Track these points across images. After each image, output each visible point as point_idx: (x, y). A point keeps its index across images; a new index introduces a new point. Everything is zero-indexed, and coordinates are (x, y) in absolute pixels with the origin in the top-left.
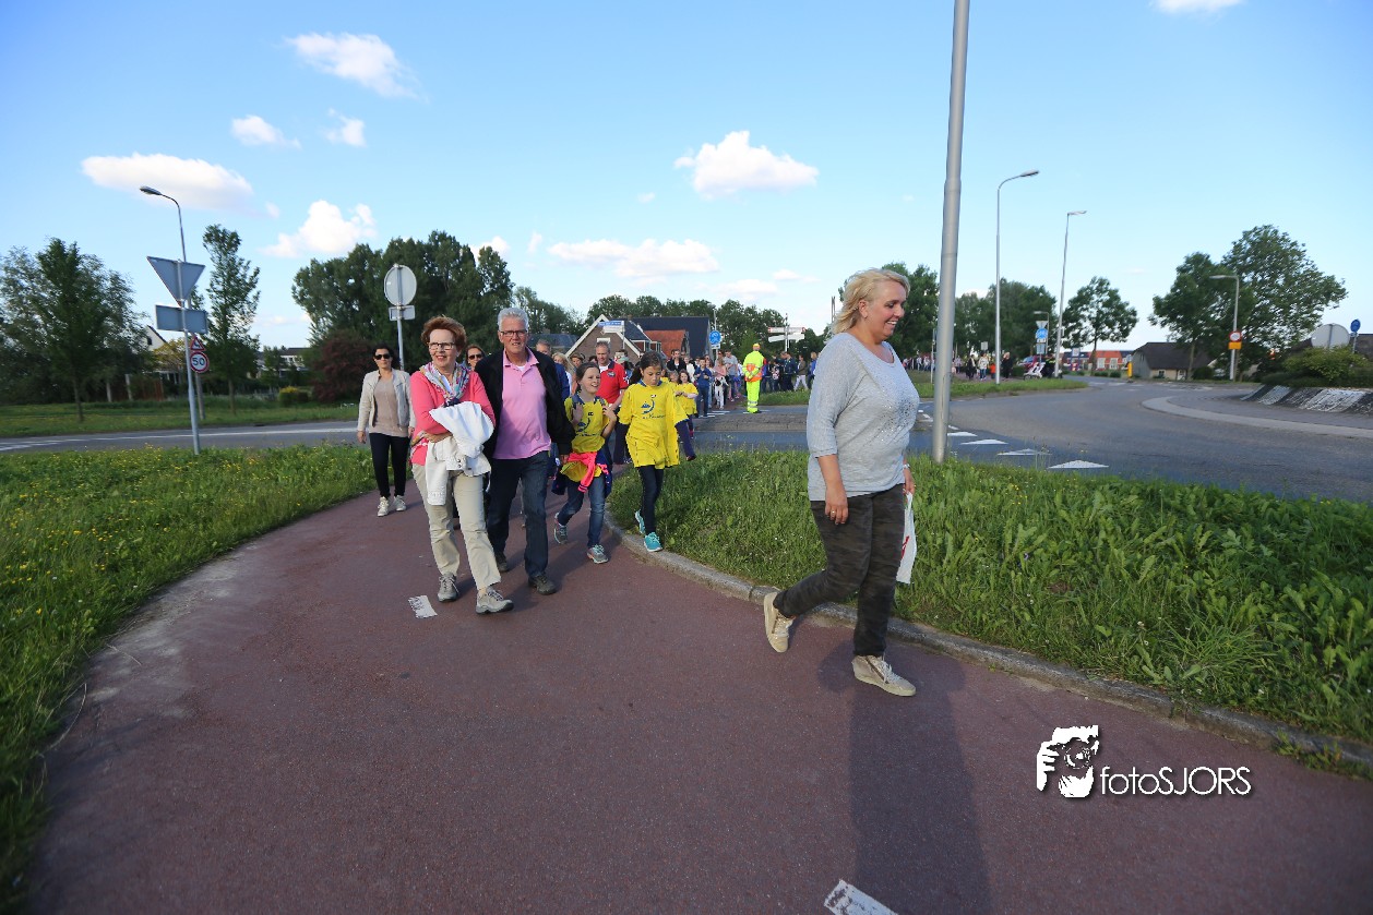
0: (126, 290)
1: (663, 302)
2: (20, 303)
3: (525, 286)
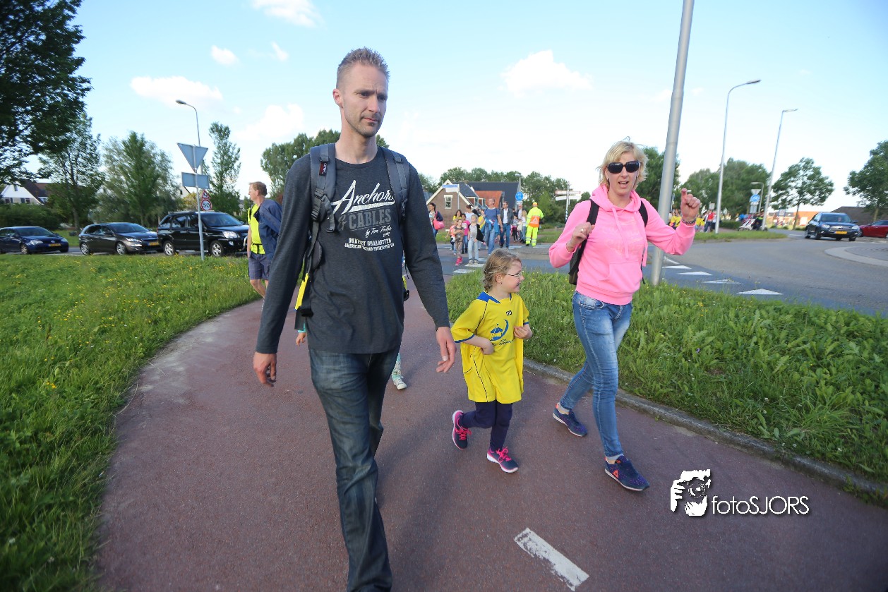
0: (168, 161)
1: (489, 172)
2: (114, 170)
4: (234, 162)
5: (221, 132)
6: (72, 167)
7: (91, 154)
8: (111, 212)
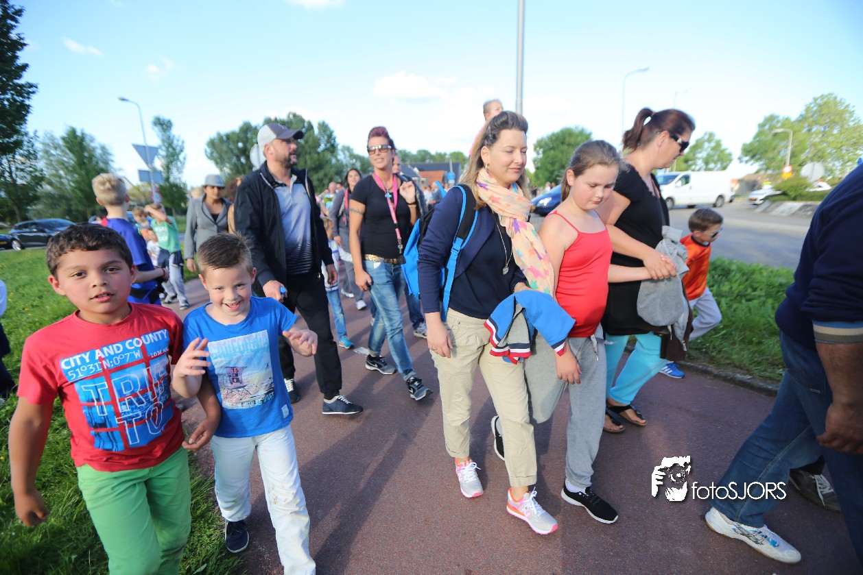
0: (111, 155)
1: (433, 152)
2: (51, 165)
3: (346, 144)
4: (180, 153)
5: (163, 125)
6: (9, 165)
7: (28, 151)
8: (52, 208)
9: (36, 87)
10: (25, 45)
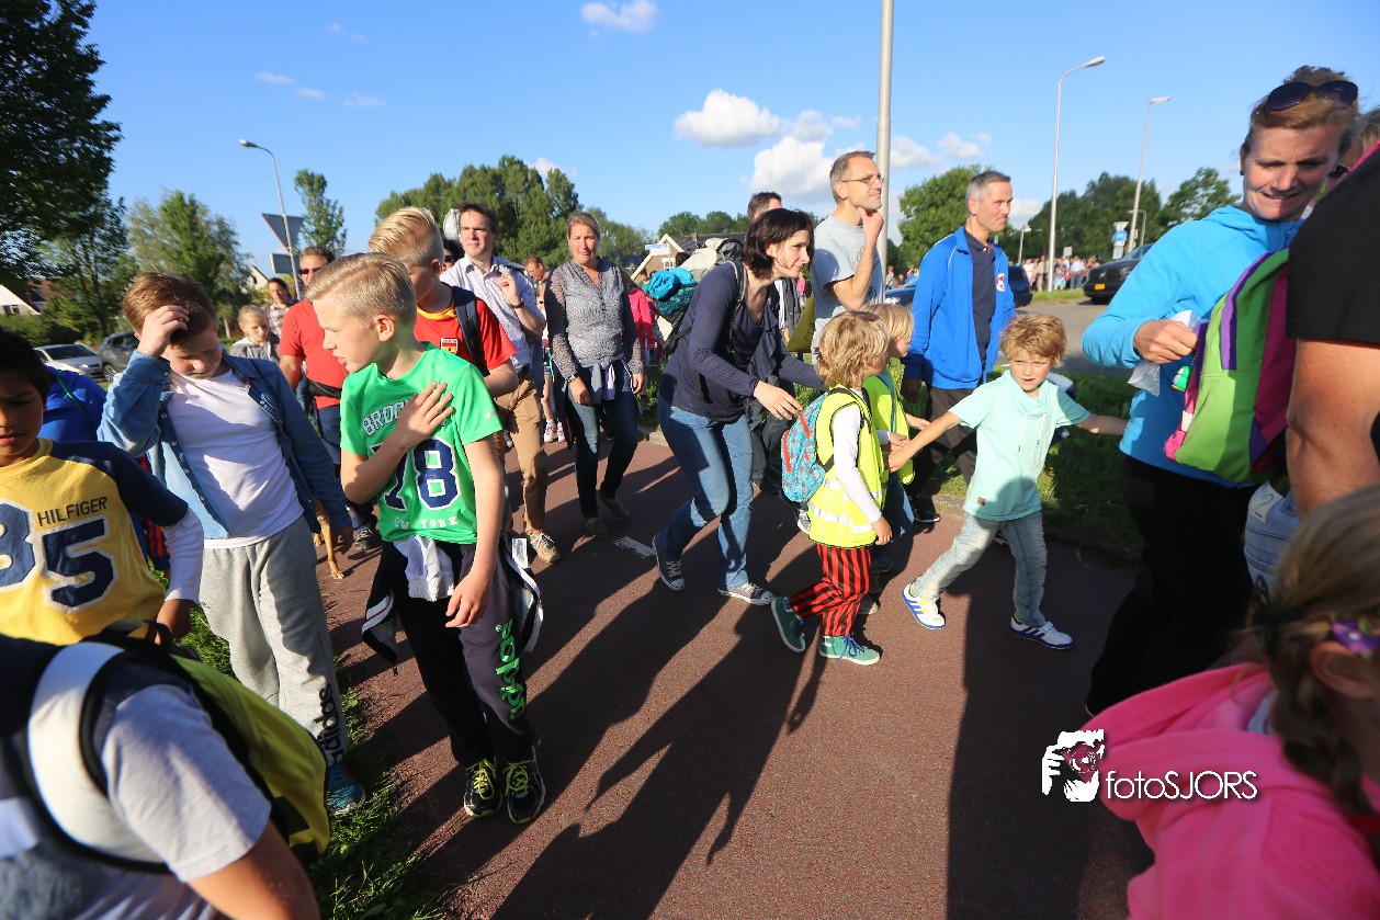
0: (232, 233)
2: (148, 252)
4: (336, 228)
5: (314, 184)
6: (86, 252)
7: (112, 230)
9: (118, 129)
10: (100, 63)
